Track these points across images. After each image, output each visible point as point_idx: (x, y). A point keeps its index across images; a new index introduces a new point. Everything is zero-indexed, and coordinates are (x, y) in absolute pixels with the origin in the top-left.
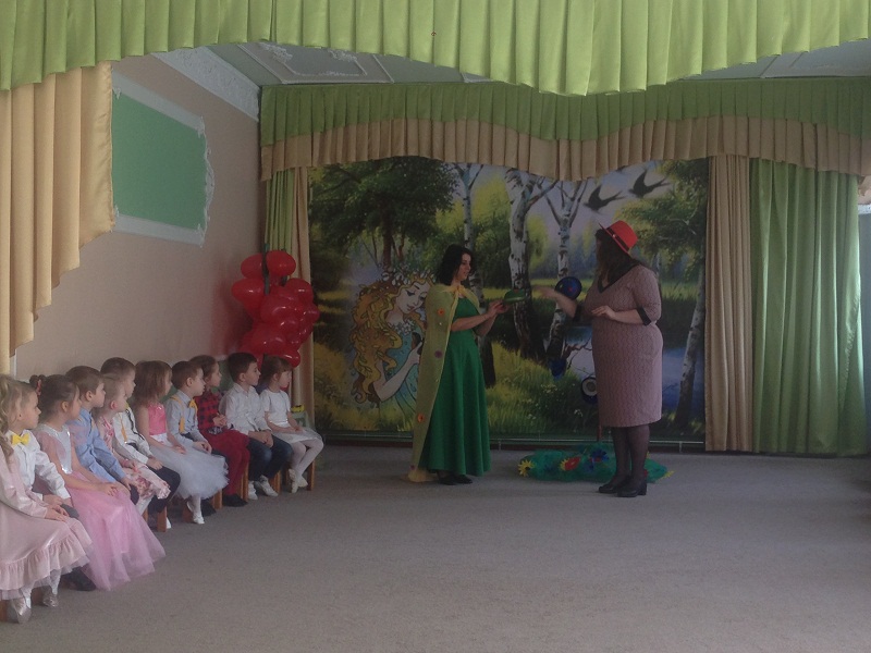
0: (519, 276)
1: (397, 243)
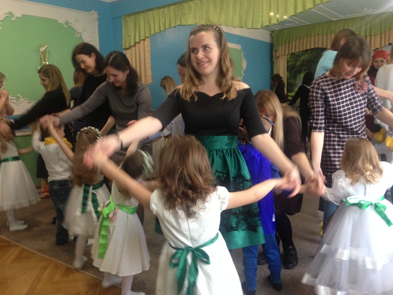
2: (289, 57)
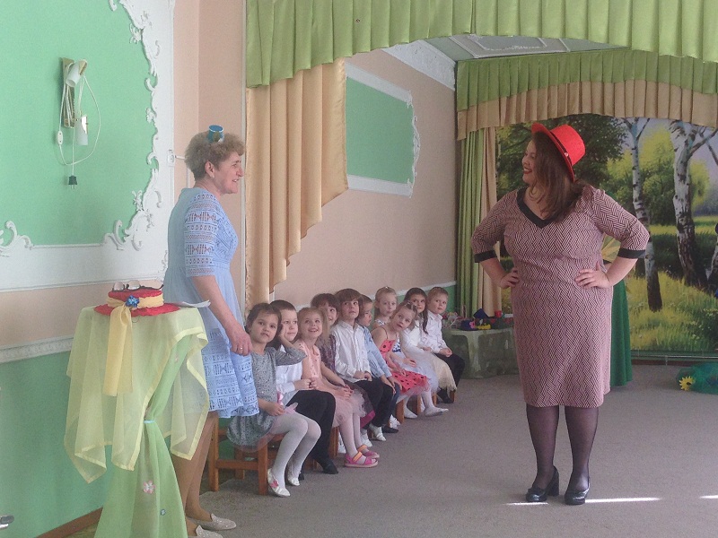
0: (683, 214)
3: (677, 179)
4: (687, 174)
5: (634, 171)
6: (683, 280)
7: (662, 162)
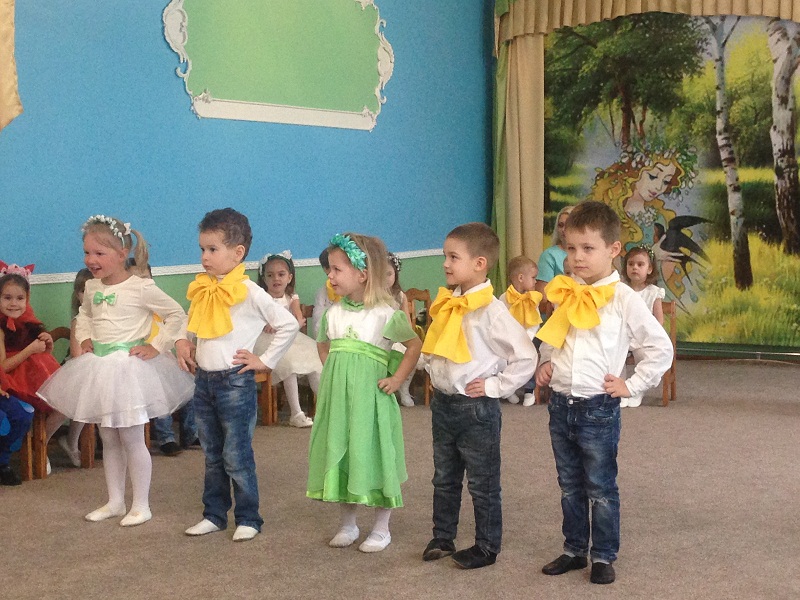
0: (785, 153)
1: (638, 116)
2: (552, 41)
3: (775, 102)
4: (790, 95)
5: (718, 92)
6: (782, 247)
7: (756, 78)
